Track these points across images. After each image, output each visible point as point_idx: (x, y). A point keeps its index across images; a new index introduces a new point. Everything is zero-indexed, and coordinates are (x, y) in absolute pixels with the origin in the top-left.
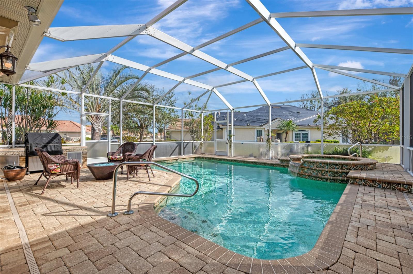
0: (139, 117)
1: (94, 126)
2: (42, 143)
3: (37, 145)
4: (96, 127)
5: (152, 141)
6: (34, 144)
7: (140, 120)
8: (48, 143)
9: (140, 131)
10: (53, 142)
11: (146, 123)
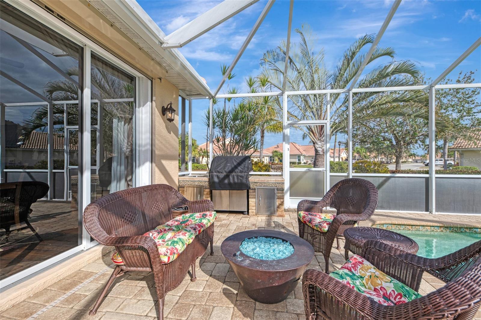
0: (394, 131)
1: (317, 146)
2: (224, 172)
3: (218, 174)
4: (320, 147)
5: (427, 172)
6: (216, 172)
7: (395, 134)
8: (231, 171)
9: (396, 152)
10: (237, 170)
11: (407, 138)
